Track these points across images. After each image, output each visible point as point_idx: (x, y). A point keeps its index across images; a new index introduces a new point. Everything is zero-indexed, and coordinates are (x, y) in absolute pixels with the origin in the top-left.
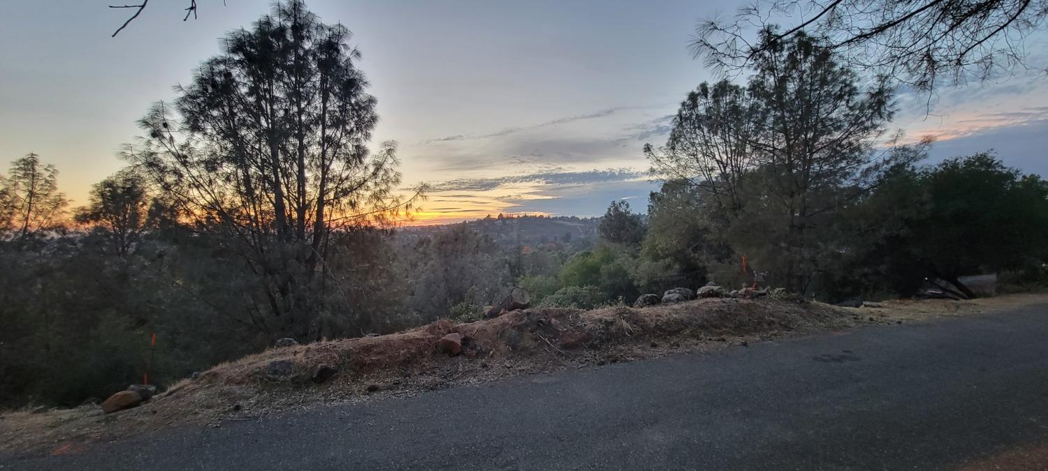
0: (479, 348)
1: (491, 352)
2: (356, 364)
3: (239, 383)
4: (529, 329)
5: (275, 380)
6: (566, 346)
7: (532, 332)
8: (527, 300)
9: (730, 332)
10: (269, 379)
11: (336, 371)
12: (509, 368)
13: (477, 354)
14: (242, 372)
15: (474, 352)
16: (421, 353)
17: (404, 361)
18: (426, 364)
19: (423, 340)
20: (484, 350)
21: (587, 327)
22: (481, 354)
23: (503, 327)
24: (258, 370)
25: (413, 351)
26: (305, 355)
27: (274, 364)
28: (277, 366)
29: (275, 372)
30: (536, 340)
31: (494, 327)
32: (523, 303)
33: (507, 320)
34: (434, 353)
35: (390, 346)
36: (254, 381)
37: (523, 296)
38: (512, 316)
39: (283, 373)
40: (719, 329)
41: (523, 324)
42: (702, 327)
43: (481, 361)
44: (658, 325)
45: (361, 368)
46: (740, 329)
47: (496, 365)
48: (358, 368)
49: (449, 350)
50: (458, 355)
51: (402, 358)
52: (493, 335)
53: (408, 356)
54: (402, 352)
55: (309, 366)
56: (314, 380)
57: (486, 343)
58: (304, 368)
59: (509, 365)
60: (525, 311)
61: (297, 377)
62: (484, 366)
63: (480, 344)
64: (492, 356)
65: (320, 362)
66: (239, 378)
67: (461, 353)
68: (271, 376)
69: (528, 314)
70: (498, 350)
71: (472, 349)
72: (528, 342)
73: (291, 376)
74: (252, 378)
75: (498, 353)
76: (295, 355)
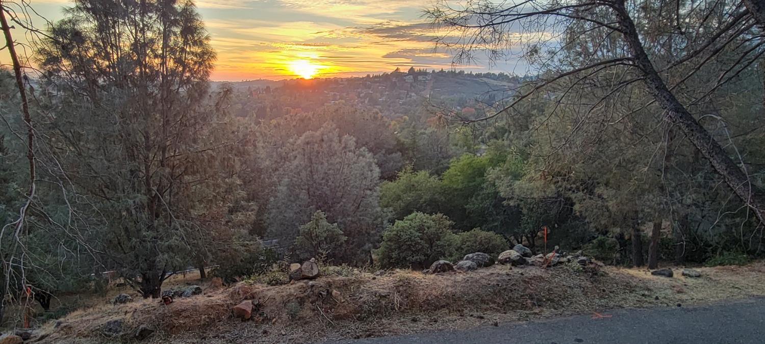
0: (265, 315)
1: (274, 320)
2: (167, 326)
3: (87, 336)
4: (311, 300)
5: (110, 336)
6: (338, 318)
7: (312, 303)
8: (315, 272)
9: (494, 309)
10: (105, 335)
11: (153, 331)
12: (283, 335)
13: (263, 320)
14: (88, 328)
15: (261, 318)
16: (218, 318)
17: (204, 325)
18: (221, 328)
19: (222, 306)
20: (269, 317)
21: (362, 300)
22: (267, 320)
23: (289, 297)
24: (98, 327)
25: (212, 316)
26: (133, 315)
27: (109, 323)
28: (112, 325)
29: (110, 330)
30: (314, 310)
31: (283, 296)
32: (311, 275)
33: (293, 291)
34: (230, 318)
35: (196, 311)
36: (96, 336)
37: (312, 269)
38: (298, 287)
39: (116, 331)
40: (488, 304)
41: (306, 296)
42: (470, 302)
43: (265, 327)
44: (428, 300)
45: (171, 329)
46: (506, 306)
47: (274, 331)
48: (168, 329)
49: (242, 316)
50: (248, 320)
51: (202, 322)
52: (280, 303)
53: (208, 320)
54: (203, 317)
55: (134, 326)
56: (137, 338)
57: (272, 311)
58: (130, 327)
59: (284, 333)
60: (311, 283)
61: (125, 335)
62: (265, 332)
63: (267, 311)
64: (274, 324)
65: (142, 324)
66: (86, 333)
67: (252, 318)
68: (106, 333)
69: (312, 286)
70: (280, 318)
71: (260, 315)
72: (307, 312)
73: (121, 333)
74: (94, 333)
75: (280, 321)
76: (125, 314)
